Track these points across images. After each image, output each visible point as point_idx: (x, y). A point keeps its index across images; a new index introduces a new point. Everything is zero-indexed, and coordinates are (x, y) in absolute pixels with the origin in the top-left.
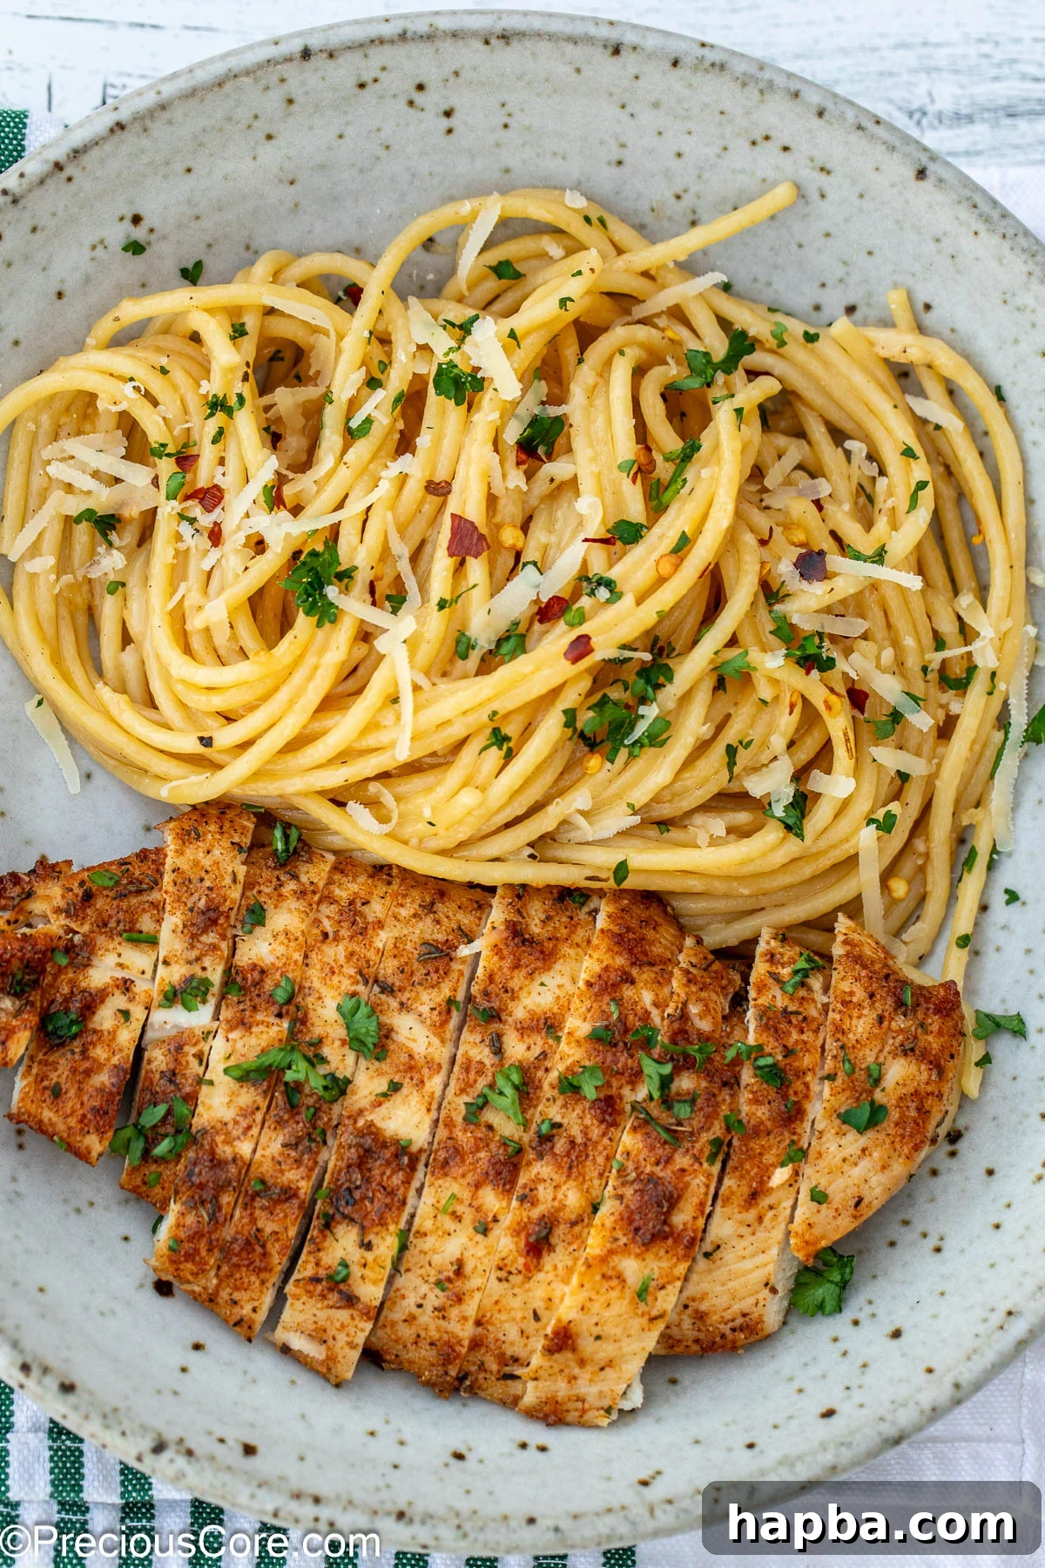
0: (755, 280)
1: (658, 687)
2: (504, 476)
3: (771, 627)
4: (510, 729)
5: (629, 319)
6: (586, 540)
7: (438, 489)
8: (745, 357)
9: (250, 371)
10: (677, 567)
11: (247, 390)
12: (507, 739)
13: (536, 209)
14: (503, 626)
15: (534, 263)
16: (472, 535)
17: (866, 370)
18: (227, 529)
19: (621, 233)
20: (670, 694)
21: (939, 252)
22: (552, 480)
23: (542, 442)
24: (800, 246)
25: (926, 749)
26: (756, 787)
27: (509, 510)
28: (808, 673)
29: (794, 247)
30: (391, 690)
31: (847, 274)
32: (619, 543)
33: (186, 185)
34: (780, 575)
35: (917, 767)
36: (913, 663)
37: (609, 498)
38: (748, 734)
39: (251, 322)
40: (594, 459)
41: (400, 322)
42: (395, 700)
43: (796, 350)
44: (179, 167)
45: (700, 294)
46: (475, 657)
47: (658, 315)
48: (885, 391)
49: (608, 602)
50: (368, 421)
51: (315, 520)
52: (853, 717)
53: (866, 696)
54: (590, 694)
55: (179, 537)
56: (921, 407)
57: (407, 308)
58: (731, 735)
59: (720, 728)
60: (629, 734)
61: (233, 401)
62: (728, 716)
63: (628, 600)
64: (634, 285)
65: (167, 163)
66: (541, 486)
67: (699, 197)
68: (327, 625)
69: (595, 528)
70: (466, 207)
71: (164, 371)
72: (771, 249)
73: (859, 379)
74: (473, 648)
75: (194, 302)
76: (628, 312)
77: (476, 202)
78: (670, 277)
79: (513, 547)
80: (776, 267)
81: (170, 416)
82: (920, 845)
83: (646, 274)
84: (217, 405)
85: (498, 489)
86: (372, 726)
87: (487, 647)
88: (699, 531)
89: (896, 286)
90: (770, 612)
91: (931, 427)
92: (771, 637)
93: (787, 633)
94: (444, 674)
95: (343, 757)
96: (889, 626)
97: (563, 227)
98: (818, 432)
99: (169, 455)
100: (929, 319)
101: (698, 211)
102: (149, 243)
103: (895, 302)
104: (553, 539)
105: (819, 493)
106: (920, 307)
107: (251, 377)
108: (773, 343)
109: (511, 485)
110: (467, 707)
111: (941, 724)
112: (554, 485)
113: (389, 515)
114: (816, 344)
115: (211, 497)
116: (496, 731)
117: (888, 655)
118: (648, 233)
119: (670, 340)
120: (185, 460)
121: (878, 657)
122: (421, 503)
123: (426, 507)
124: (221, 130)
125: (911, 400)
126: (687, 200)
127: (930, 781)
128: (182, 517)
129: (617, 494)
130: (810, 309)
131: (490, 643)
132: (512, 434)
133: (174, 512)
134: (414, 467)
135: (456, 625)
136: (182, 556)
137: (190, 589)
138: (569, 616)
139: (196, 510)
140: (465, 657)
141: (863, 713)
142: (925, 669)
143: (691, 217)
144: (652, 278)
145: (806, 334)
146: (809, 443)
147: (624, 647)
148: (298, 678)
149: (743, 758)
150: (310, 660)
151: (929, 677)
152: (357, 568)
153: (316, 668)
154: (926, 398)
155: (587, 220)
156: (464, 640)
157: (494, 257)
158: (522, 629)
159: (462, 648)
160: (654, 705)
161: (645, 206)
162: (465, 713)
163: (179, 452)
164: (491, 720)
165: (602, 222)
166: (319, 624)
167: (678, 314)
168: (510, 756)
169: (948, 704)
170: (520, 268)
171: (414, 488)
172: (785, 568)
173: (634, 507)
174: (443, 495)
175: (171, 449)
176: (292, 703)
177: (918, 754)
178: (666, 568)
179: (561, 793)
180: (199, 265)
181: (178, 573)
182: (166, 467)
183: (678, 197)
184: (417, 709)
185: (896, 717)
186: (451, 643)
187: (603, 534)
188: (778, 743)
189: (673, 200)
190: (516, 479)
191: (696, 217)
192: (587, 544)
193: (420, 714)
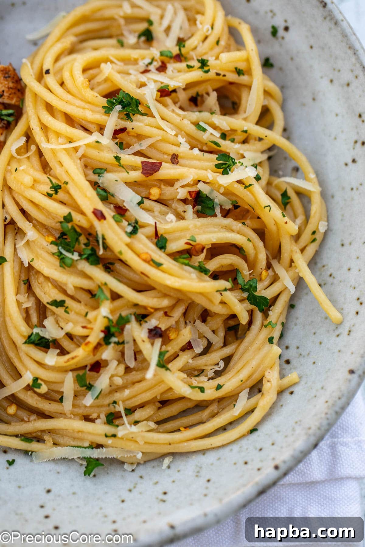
0: (297, 318)
1: (87, 259)
2: (183, 187)
3: (124, 314)
4: (61, 195)
5: (270, 258)
6: (156, 223)
7: (175, 159)
8: (257, 308)
9: (221, 77)
10: (145, 261)
11: (212, 74)
12: (56, 192)
13: (316, 207)
14: (111, 190)
15: (292, 214)
16: (153, 171)
17: (259, 366)
18: (148, 75)
19: (311, 250)
20: (84, 266)
21: (317, 391)
22: (185, 212)
23: (203, 207)
24: (315, 333)
25: (76, 410)
26: (49, 322)
27: (168, 192)
28: (102, 331)
29: (313, 331)
30: (74, 139)
31: (304, 356)
32: (156, 240)
33: (305, 48)
34: (150, 321)
35: (68, 405)
36: (117, 396)
37: (177, 234)
38: (72, 311)
39: (244, 79)
40: (196, 227)
41: (254, 148)
42: (70, 142)
43: (265, 334)
44: (312, 42)
45: (287, 288)
46: (95, 178)
47: (274, 271)
48: (249, 377)
49: (126, 232)
50: (204, 130)
51: (155, 107)
52: (86, 366)
53: (98, 371)
54: (81, 227)
55: (143, 59)
56: (244, 395)
57: (263, 152)
58: (69, 302)
59: (72, 298)
60: (65, 249)
61: (206, 69)
62: (79, 302)
63: (127, 240)
64: (285, 256)
65: (313, 35)
66: (181, 208)
67: (332, 284)
68: (104, 110)
69: (162, 228)
70: (312, 176)
71: (218, 43)
72: (312, 322)
73: (254, 363)
74: (99, 176)
75: (251, 52)
76: (274, 258)
77: (315, 180)
78: (291, 273)
79: (150, 194)
80: (304, 326)
81: (198, 49)
82: (33, 417)
83: (292, 261)
84: (203, 63)
85: (177, 185)
86: (58, 134)
87: (100, 182)
88: (164, 272)
89: (300, 377)
90: (131, 314)
91: (234, 403)
92: (118, 315)
93: (122, 322)
94: (86, 166)
95: (45, 128)
96: (134, 383)
97: (310, 221)
98: (227, 351)
99: (180, 50)
100: (286, 395)
101: (326, 286)
102: (277, 39)
103: (292, 377)
104: (156, 213)
105: (196, 348)
106: (291, 390)
107: (218, 77)
108: (266, 323)
109: (179, 190)
110: (69, 172)
111: (90, 417)
112: (182, 214)
113: (160, 138)
114: (268, 343)
115: (162, 68)
116: (60, 187)
117: (119, 381)
118: (312, 263)
119: (261, 273)
120: (179, 58)
121: (116, 375)
122: (167, 154)
123: (166, 156)
124: (331, 56)
125: (247, 390)
126: (330, 280)
127: (62, 415)
128: (153, 60)
129: (180, 238)
130: (286, 345)
131: (102, 183)
132: (204, 189)
133: (154, 55)
134: (184, 149)
135: (109, 167)
136: (135, 62)
137: (120, 65)
138: (117, 216)
139: (157, 64)
140: (94, 173)
141: (90, 370)
142: (115, 402)
143: (322, 284)
144: (291, 266)
145: (273, 338)
146: (222, 347)
147: (104, 239)
148: (78, 102)
149: (60, 311)
150: (87, 106)
151: (111, 406)
152: (132, 122)
153: (84, 109)
154: (248, 399)
155: (314, 233)
156: (102, 171)
157: (291, 193)
158: (111, 199)
159: (99, 171)
160: (79, 258)
161: (324, 263)
162: (67, 171)
163: (182, 55)
164: (64, 183)
165: (314, 240)
166: (104, 107)
167: (275, 279)
168: (49, 195)
169: (100, 418)
170: (288, 207)
171: (173, 149)
172: (153, 322)
173: (175, 246)
174: (172, 161)
175: (183, 51)
176: (67, 102)
177: (74, 406)
178: (144, 257)
179: (34, 226)
180: (271, 66)
181: (127, 61)
182: (175, 51)
183: (331, 275)
184: (66, 150)
185: (90, 387)
186: (100, 166)
187: (160, 232)
188: (69, 328)
189: (329, 273)
190: (182, 193)
191: (323, 286)
192: (154, 224)
193: (64, 152)
